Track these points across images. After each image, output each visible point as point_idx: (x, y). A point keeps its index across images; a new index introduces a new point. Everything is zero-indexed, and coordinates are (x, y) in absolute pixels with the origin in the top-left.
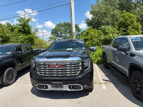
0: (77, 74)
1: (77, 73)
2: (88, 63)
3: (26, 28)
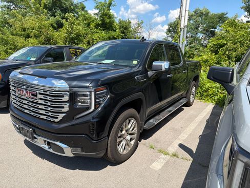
0: (56, 120)
1: (57, 118)
2: (91, 99)
3: (107, 21)
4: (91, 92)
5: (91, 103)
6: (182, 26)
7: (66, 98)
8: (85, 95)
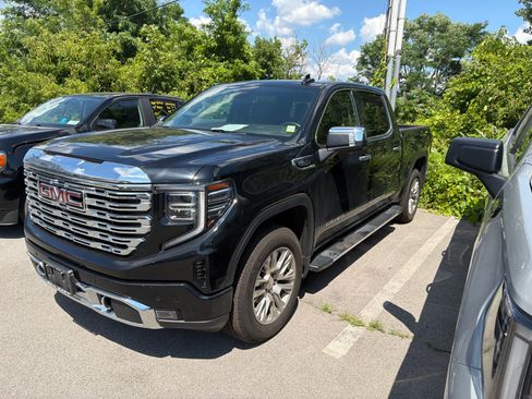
0: (124, 252)
1: (125, 247)
2: (197, 207)
3: (231, 38)
4: (197, 192)
5: (197, 217)
6: (391, 52)
7: (145, 205)
8: (184, 199)
